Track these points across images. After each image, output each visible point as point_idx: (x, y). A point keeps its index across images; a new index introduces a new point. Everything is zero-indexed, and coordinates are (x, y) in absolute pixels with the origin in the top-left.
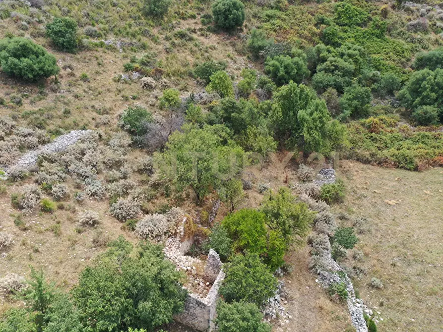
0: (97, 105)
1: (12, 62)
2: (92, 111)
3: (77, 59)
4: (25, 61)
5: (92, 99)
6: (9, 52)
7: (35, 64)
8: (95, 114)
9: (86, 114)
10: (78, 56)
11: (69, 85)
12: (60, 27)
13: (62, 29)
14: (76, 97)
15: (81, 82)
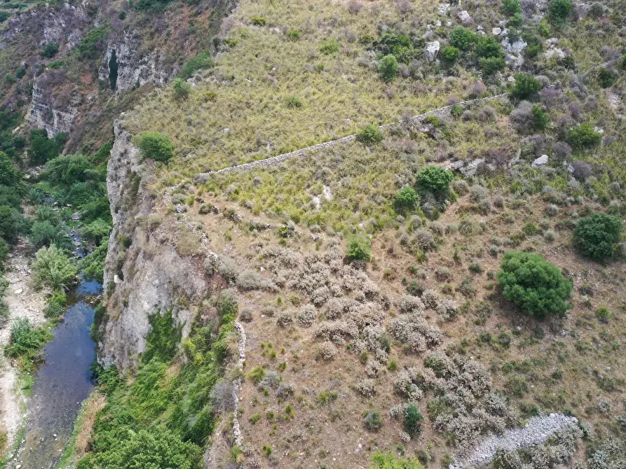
0: (603, 369)
1: (516, 291)
2: (592, 380)
3: (604, 276)
4: (533, 294)
5: (600, 357)
6: (517, 275)
7: (541, 299)
8: (594, 386)
9: (581, 383)
10: (608, 271)
11: (577, 325)
12: (597, 230)
13: (598, 234)
14: (579, 349)
15: (595, 321)
